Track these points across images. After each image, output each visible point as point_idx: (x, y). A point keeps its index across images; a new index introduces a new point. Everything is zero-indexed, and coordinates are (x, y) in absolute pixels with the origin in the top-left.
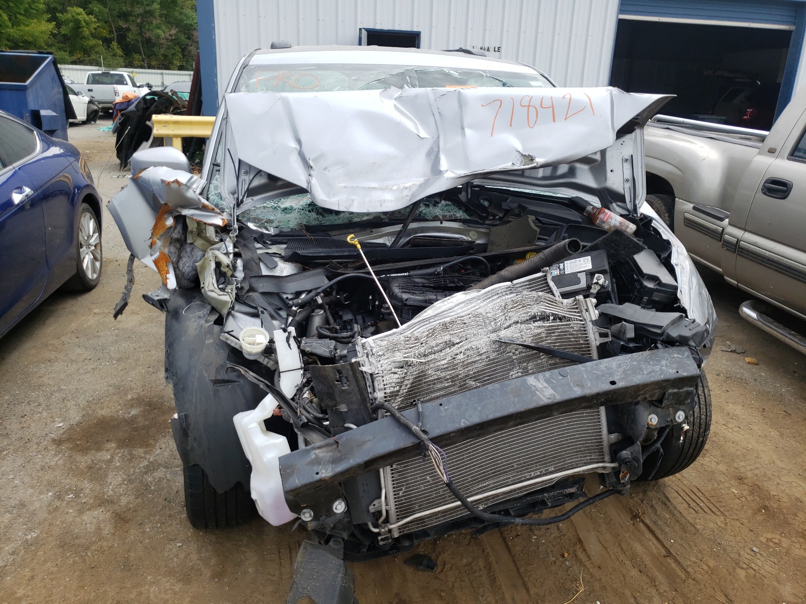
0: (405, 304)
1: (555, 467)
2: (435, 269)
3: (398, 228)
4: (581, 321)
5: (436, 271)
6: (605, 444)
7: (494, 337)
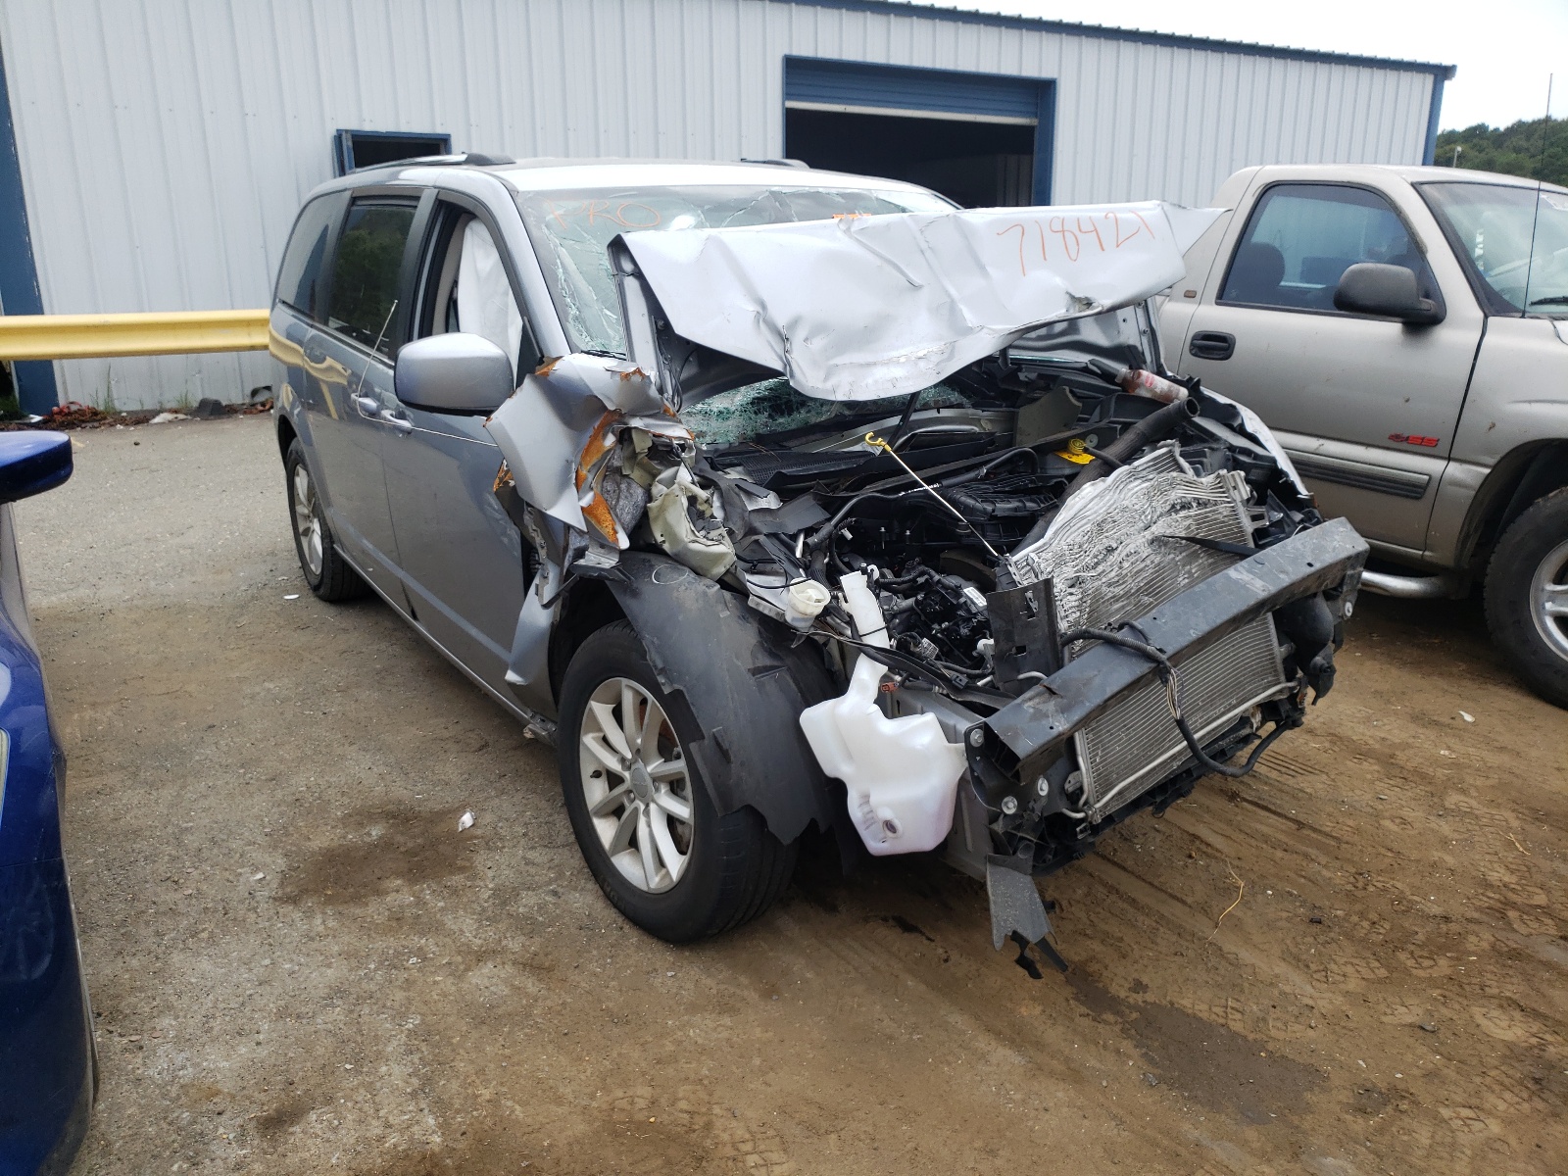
0: (991, 516)
1: (1237, 699)
2: (977, 472)
3: (895, 421)
4: (1229, 502)
5: (978, 475)
6: (1279, 661)
7: (1148, 535)
